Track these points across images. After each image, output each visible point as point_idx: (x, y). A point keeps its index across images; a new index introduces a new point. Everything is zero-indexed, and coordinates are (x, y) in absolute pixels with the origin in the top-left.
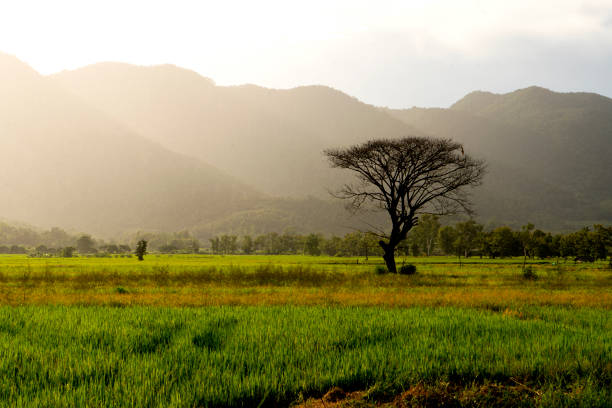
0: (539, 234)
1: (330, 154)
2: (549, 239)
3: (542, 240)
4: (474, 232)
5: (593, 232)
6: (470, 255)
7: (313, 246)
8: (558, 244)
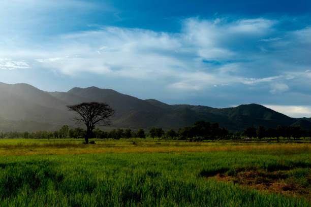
0: (100, 131)
1: (68, 107)
2: (103, 133)
3: (101, 133)
4: (80, 131)
5: (117, 131)
6: (79, 138)
7: (26, 136)
8: (106, 134)
